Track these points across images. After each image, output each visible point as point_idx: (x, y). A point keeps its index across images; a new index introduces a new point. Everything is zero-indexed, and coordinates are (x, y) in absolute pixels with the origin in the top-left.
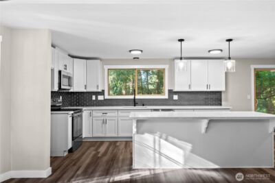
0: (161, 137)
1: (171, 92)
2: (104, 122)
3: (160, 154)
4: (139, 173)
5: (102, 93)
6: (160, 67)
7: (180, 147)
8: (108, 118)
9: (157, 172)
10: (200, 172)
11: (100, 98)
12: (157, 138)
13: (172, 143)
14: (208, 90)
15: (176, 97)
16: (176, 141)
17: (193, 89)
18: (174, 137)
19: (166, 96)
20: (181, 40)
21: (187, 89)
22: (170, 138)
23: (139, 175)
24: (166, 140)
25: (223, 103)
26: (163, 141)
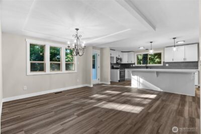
5: (134, 64)
6: (159, 52)
11: (134, 65)
14: (185, 61)
15: (167, 65)
20: (151, 42)
25: (199, 68)
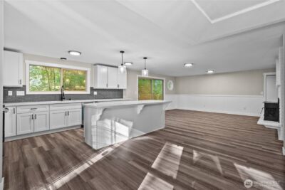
0: (115, 121)
1: (92, 89)
2: (34, 117)
3: (115, 133)
4: (105, 151)
6: (85, 69)
7: (127, 126)
8: (37, 114)
9: (117, 145)
10: (139, 139)
11: (20, 93)
12: (113, 121)
13: (123, 124)
14: (118, 88)
15: (95, 93)
16: (124, 121)
17: (110, 87)
18: (124, 119)
19: (88, 92)
21: (105, 87)
22: (122, 120)
23: (107, 152)
24: (119, 122)
25: (124, 96)
26: (117, 123)
